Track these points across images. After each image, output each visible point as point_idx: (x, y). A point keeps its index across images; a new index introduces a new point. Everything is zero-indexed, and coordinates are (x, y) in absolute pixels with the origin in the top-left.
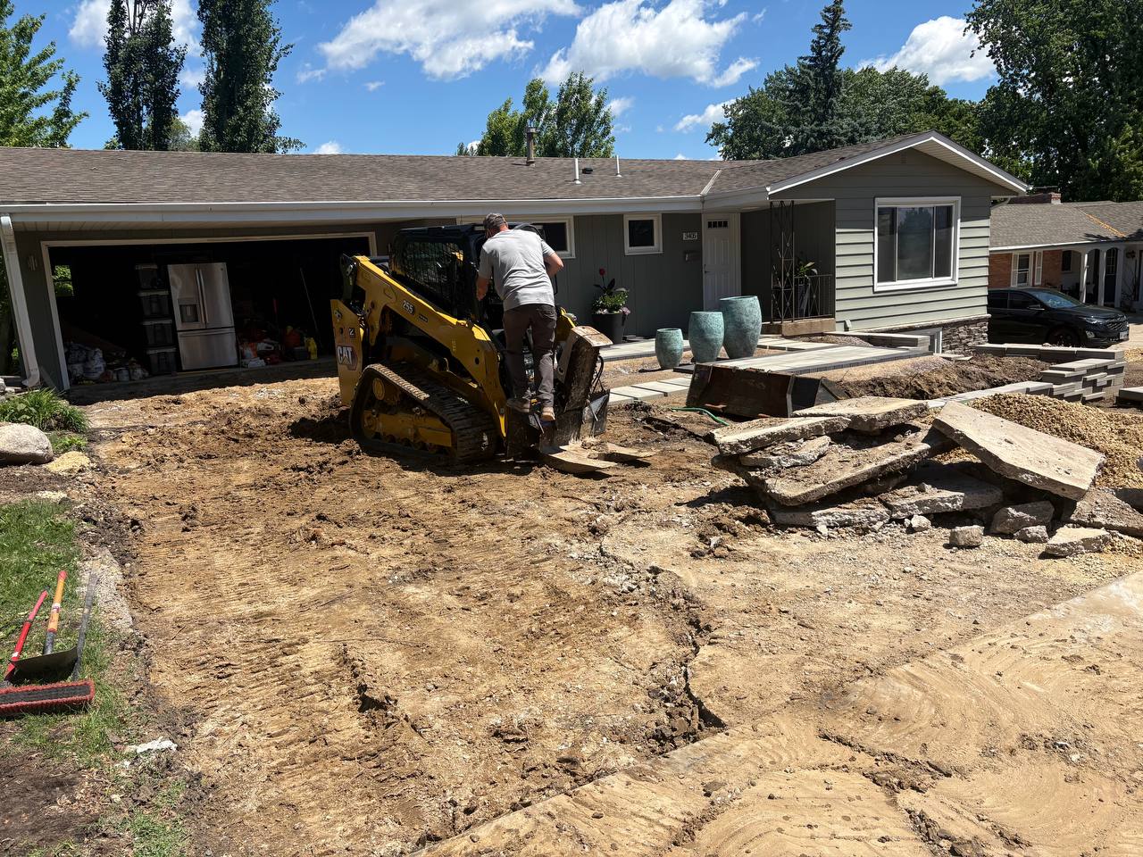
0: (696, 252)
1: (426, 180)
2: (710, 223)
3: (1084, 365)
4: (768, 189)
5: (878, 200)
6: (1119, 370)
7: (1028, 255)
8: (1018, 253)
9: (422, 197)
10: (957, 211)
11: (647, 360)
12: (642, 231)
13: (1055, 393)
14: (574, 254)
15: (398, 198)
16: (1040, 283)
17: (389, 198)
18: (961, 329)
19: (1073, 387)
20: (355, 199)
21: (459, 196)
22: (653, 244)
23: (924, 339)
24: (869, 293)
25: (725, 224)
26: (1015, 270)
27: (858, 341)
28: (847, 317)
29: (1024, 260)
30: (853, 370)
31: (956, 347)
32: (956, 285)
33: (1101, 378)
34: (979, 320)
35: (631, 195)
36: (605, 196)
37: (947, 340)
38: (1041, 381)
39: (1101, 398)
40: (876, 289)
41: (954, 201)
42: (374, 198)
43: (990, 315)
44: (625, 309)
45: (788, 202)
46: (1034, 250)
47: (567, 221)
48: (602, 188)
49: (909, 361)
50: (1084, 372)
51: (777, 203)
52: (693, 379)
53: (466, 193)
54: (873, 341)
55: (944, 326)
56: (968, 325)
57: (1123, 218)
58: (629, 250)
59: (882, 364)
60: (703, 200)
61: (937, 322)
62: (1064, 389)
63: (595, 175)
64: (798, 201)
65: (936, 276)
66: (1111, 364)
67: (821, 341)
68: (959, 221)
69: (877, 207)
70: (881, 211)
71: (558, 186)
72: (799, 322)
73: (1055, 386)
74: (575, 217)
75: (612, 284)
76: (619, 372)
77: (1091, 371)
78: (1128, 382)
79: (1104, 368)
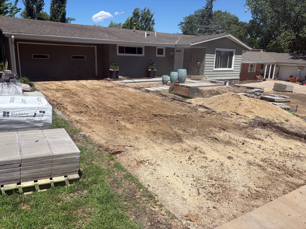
0: (173, 57)
1: (110, 34)
2: (177, 51)
3: (255, 90)
4: (191, 44)
5: (216, 48)
6: (263, 92)
7: (253, 64)
8: (250, 64)
9: (110, 39)
10: (234, 53)
11: (160, 82)
12: (160, 51)
13: (248, 96)
14: (144, 55)
15: (104, 39)
16: (255, 72)
17: (102, 39)
18: (233, 81)
19: (252, 95)
20: (94, 38)
21: (118, 39)
22: (163, 54)
23: (223, 82)
24: (212, 70)
25: (180, 51)
26: (249, 68)
27: (208, 82)
28: (207, 76)
29: (252, 66)
30: (205, 88)
31: (232, 85)
32: (233, 70)
33: (258, 93)
34: (237, 79)
35: (159, 42)
36: (153, 42)
37: (229, 83)
38: (245, 93)
39: (258, 98)
40: (214, 70)
41: (234, 50)
42: (98, 38)
43: (240, 78)
44: (155, 70)
45: (195, 47)
46: (254, 63)
47: (143, 47)
48: (152, 40)
49: (218, 87)
50: (255, 92)
51: (193, 47)
52: (170, 87)
53: (120, 38)
54: (212, 82)
55: (229, 80)
56: (235, 80)
57: (277, 57)
58: (157, 55)
59: (212, 87)
60: (175, 45)
61: (228, 79)
62: (250, 95)
63: (150, 36)
64: (197, 47)
65: (228, 68)
66: (261, 90)
67: (200, 81)
68: (235, 55)
69: (216, 50)
70: (217, 51)
71: (141, 38)
72: (195, 76)
73: (248, 94)
74: (145, 46)
75: (153, 63)
76: (153, 84)
77: (256, 92)
78: (264, 95)
79: (259, 91)
